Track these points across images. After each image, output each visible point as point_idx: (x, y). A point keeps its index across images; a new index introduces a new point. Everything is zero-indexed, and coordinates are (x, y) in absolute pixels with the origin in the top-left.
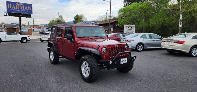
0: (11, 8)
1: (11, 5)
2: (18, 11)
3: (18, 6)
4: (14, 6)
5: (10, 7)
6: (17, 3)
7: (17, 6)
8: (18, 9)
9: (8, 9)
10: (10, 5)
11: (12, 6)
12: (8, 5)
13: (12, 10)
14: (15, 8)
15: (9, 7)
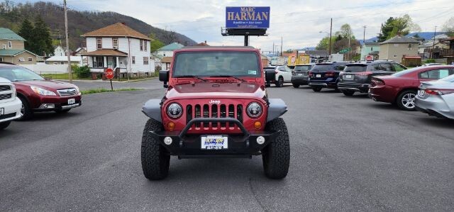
1: (233, 13)
2: (244, 25)
3: (244, 15)
5: (231, 18)
6: (243, 8)
7: (242, 14)
8: (244, 21)
9: (229, 23)
10: (231, 14)
11: (235, 15)
12: (229, 13)
13: (234, 23)
14: (239, 19)
15: (229, 19)
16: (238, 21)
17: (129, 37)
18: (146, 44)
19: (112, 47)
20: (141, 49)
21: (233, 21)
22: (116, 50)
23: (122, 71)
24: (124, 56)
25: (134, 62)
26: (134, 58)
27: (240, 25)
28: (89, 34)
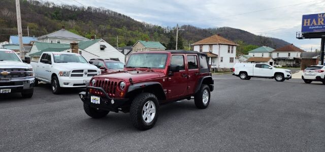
0: (309, 25)
1: (309, 20)
2: (321, 29)
3: (321, 20)
4: (314, 21)
5: (307, 24)
6: (320, 14)
7: (319, 19)
8: (321, 25)
9: (304, 28)
10: (307, 21)
11: (311, 22)
12: (305, 20)
13: (310, 28)
14: (315, 24)
15: (305, 25)
16: (315, 26)
17: (219, 44)
18: (232, 48)
19: (208, 51)
20: (229, 51)
21: (309, 26)
22: (211, 53)
23: (212, 67)
24: (215, 57)
25: (222, 61)
26: (222, 58)
27: (316, 29)
28: (197, 43)
